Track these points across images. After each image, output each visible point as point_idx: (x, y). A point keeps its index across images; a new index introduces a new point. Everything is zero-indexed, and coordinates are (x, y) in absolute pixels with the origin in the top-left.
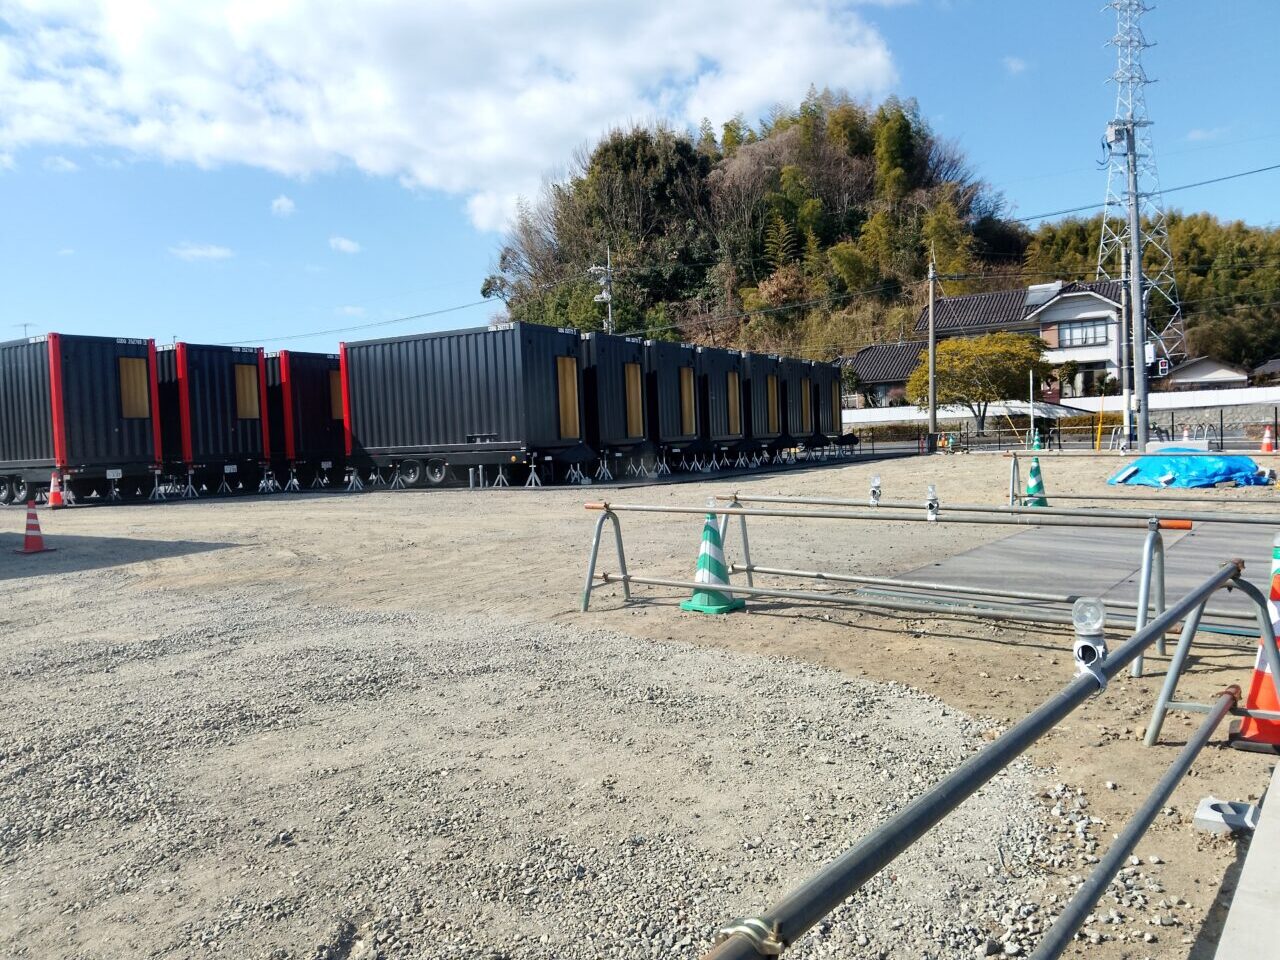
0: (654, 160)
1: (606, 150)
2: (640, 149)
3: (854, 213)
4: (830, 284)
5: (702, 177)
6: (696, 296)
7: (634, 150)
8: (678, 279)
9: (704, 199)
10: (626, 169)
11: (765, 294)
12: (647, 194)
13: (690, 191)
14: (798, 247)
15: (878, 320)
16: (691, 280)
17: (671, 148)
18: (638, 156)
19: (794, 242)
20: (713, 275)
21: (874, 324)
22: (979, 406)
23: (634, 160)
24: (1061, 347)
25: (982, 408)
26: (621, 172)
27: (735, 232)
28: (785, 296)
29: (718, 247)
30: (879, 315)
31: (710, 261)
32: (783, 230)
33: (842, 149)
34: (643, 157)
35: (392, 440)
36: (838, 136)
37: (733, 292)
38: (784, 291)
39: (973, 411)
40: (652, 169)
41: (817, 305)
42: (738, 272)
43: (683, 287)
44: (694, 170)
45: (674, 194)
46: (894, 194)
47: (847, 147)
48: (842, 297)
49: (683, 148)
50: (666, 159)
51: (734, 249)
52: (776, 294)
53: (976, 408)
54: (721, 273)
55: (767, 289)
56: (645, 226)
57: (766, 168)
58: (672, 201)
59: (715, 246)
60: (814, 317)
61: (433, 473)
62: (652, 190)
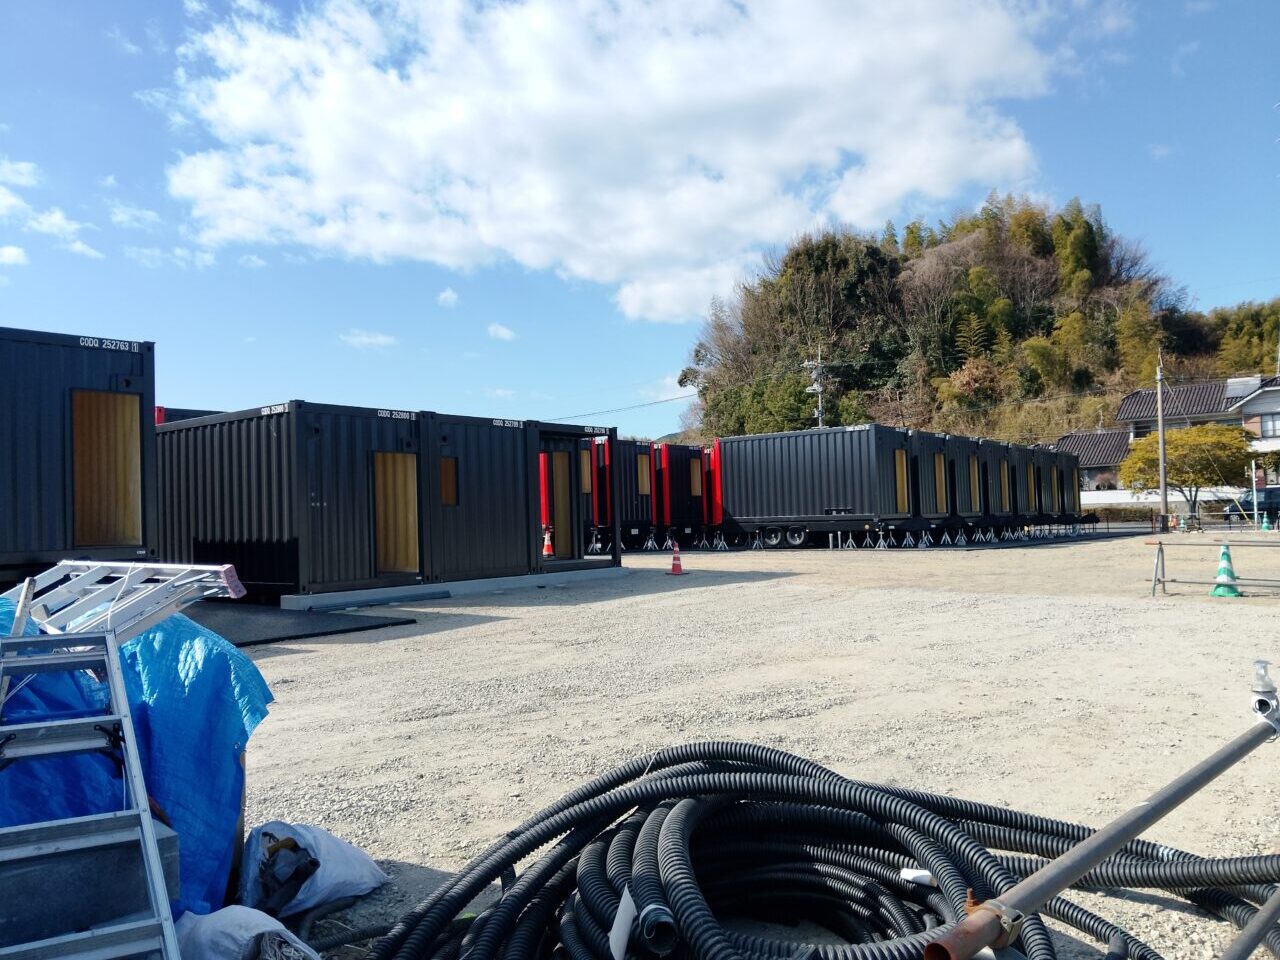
0: (844, 263)
1: (798, 255)
2: (830, 253)
3: (1041, 310)
4: (1022, 375)
5: (892, 277)
6: (885, 385)
7: (824, 253)
8: (867, 370)
9: (895, 297)
10: (818, 271)
11: (957, 383)
12: (838, 293)
13: (881, 290)
14: (989, 340)
15: (1071, 408)
16: (880, 370)
17: (862, 251)
18: (828, 259)
19: (985, 336)
20: (903, 366)
21: (1069, 412)
22: (1190, 491)
23: (825, 264)
24: (1264, 437)
25: (1193, 493)
26: (813, 274)
27: (925, 327)
28: (977, 385)
29: (908, 340)
30: (1073, 404)
31: (900, 354)
32: (974, 324)
33: (1026, 250)
34: (833, 260)
35: (758, 512)
36: (1021, 237)
37: (924, 381)
38: (976, 381)
39: (1185, 496)
40: (843, 271)
41: (1009, 394)
42: (929, 363)
43: (874, 376)
44: (884, 271)
45: (865, 294)
46: (1080, 291)
47: (1030, 248)
48: (1034, 386)
49: (873, 252)
50: (858, 261)
51: (925, 343)
52: (968, 383)
53: (1187, 493)
54: (912, 364)
55: (959, 379)
56: (835, 321)
57: (954, 268)
58: (863, 300)
59: (905, 339)
60: (1006, 406)
61: (793, 537)
62: (843, 290)
